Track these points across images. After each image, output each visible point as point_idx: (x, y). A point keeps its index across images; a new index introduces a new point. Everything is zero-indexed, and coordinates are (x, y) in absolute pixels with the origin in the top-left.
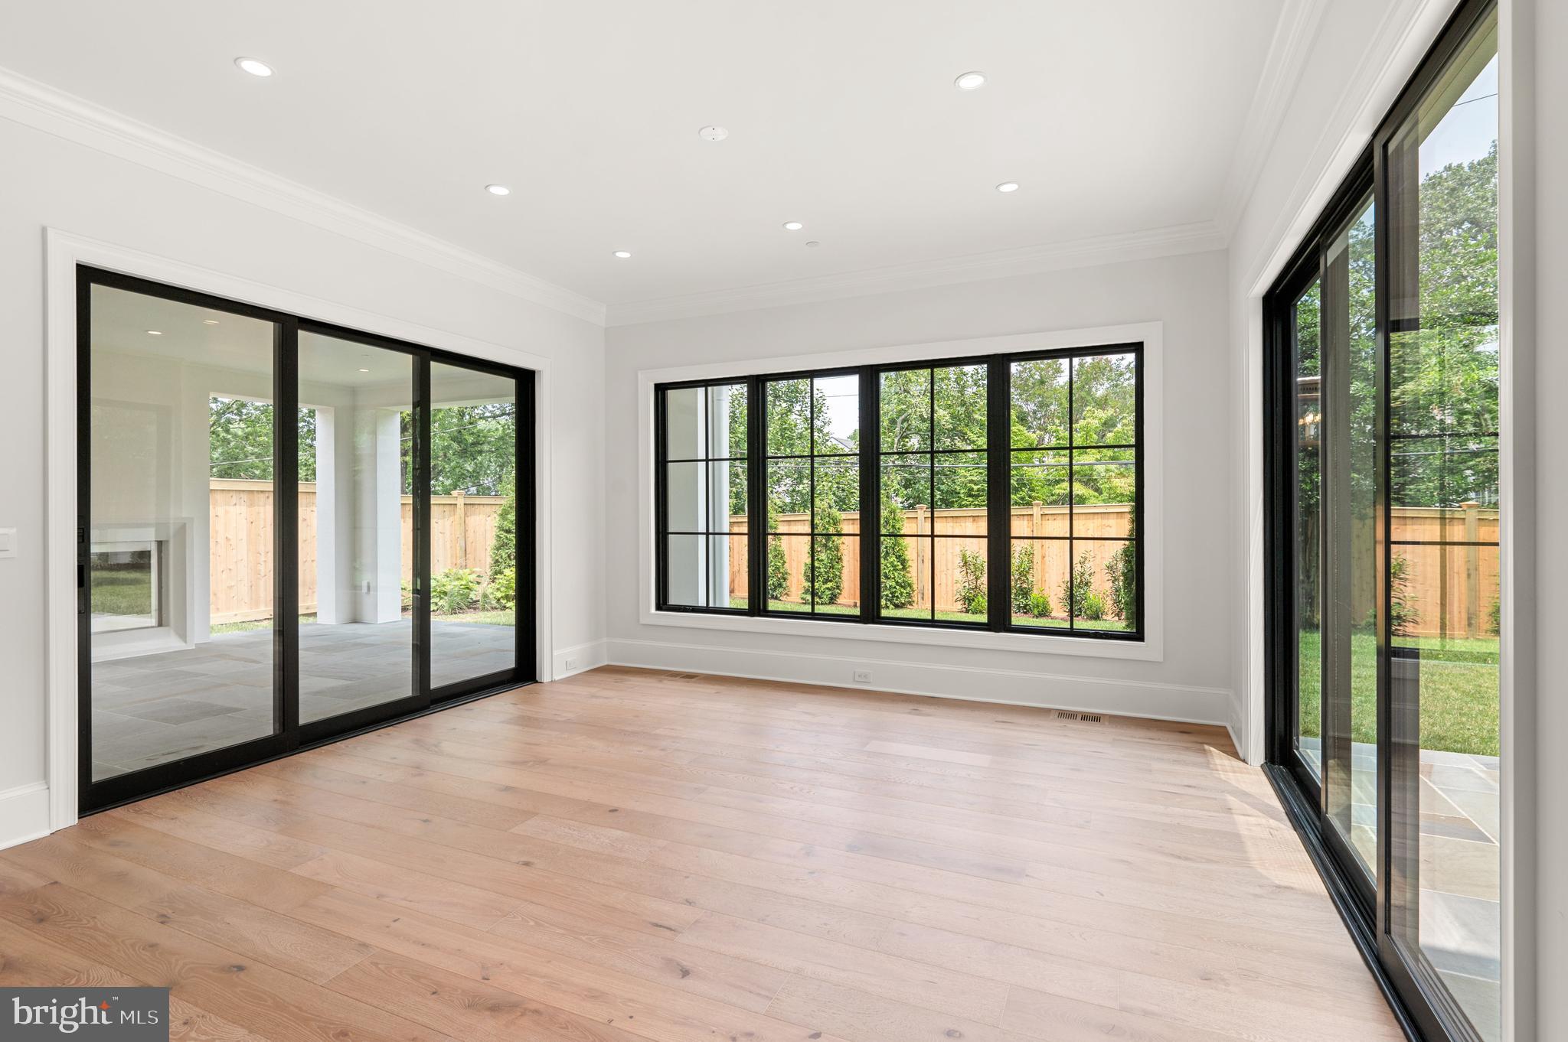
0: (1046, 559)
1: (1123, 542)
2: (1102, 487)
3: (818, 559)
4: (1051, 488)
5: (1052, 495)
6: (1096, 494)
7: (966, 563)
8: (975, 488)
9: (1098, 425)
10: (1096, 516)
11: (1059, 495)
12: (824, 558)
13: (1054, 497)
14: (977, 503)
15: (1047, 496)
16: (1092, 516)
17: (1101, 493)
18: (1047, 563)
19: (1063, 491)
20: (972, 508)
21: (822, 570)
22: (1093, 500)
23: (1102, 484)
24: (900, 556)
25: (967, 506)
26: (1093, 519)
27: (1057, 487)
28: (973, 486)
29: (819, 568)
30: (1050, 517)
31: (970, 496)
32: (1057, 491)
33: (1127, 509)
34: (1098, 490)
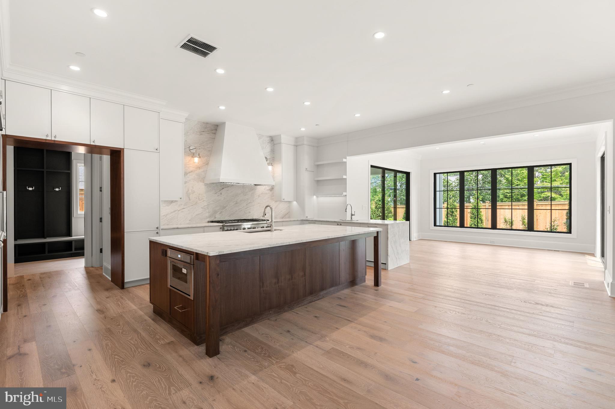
0: (539, 220)
1: (566, 210)
2: (563, 194)
3: (449, 219)
4: (540, 194)
5: (540, 197)
6: (560, 197)
7: (506, 221)
8: (508, 195)
9: (561, 170)
10: (560, 205)
11: (544, 197)
12: (451, 219)
13: (541, 198)
14: (509, 200)
15: (538, 198)
16: (558, 205)
17: (562, 196)
18: (539, 222)
19: (545, 196)
20: (507, 202)
21: (451, 223)
22: (559, 199)
23: (563, 193)
24: (480, 218)
25: (505, 201)
26: (559, 206)
27: (543, 194)
28: (507, 194)
29: (450, 222)
30: (540, 205)
31: (506, 198)
32: (543, 196)
33: (567, 203)
34: (561, 195)
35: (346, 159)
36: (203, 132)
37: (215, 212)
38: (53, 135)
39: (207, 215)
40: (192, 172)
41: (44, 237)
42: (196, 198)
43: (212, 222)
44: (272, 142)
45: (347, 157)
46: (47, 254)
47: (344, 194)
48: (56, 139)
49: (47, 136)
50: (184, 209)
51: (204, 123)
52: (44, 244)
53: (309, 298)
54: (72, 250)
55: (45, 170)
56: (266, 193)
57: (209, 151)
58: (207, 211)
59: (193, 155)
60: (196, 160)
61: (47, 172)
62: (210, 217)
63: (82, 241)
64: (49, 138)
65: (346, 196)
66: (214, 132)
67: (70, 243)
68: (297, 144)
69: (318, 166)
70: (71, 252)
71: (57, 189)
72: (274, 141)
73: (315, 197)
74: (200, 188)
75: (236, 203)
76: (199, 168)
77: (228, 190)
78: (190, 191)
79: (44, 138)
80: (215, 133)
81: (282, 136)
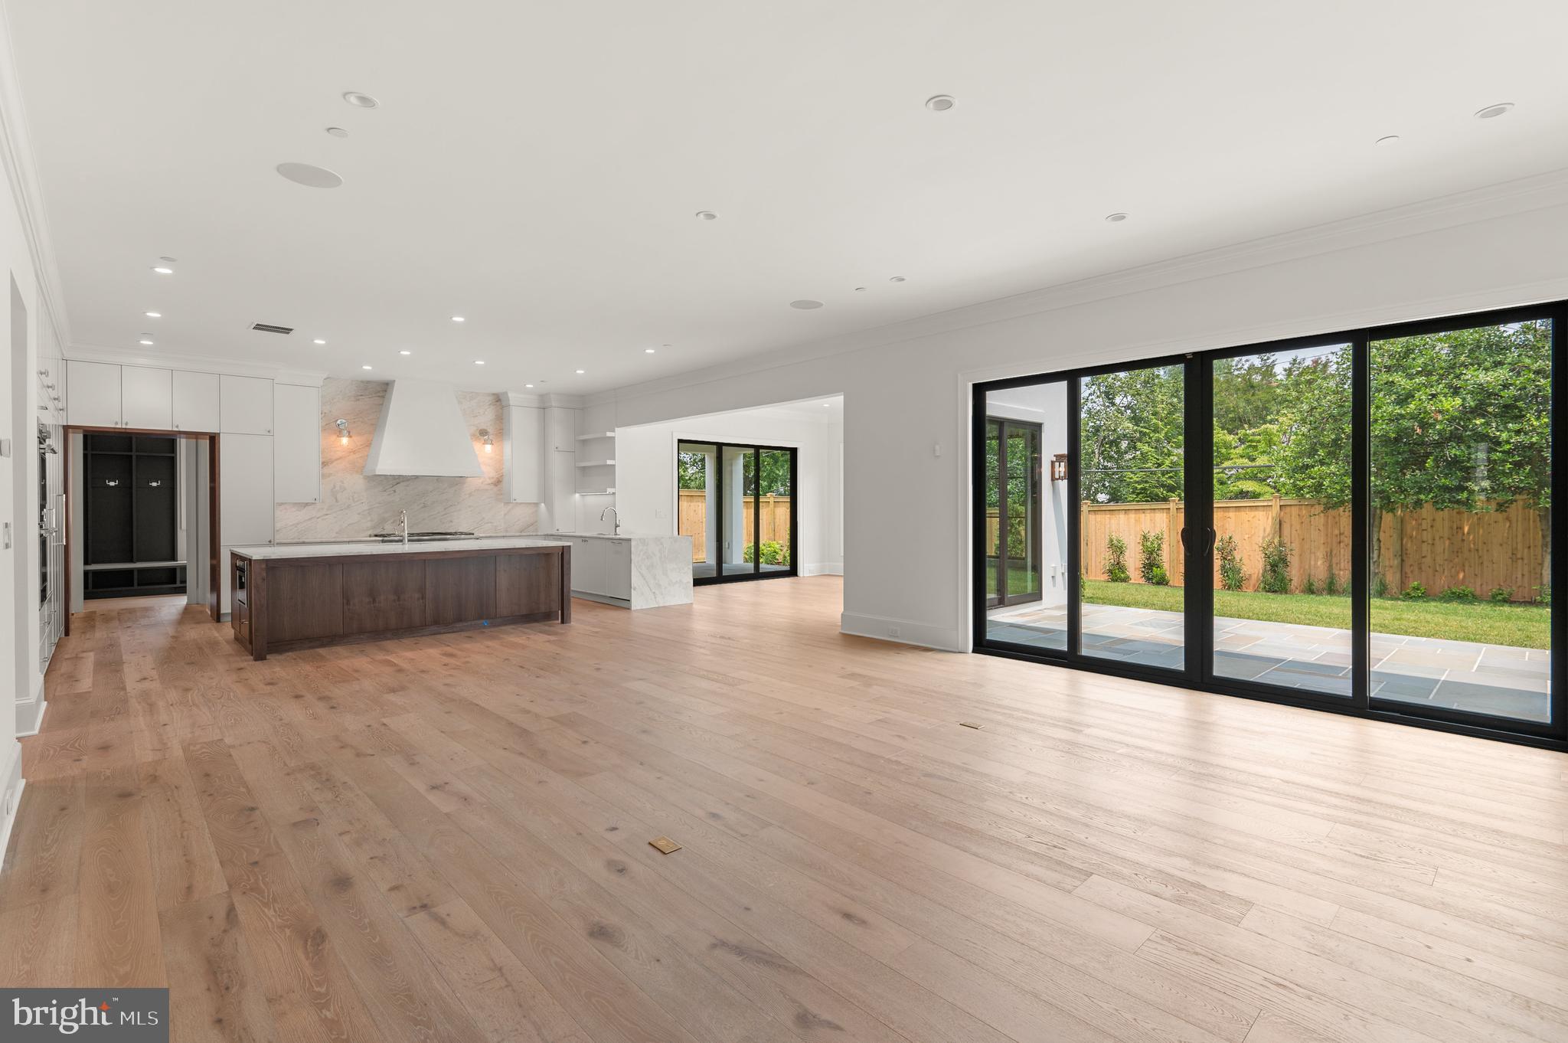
35: (614, 431)
36: (362, 395)
37: (384, 520)
38: (124, 421)
39: (369, 524)
40: (340, 458)
41: (131, 561)
42: (349, 499)
43: (376, 536)
44: (498, 403)
45: (616, 429)
46: (136, 587)
47: (610, 490)
48: (128, 427)
49: (117, 423)
50: (327, 515)
51: (362, 382)
52: (131, 571)
53: (434, 628)
54: (175, 583)
55: (134, 454)
56: (487, 490)
57: (372, 425)
58: (369, 519)
59: (340, 433)
60: (345, 441)
61: (137, 456)
62: (374, 528)
63: (184, 568)
64: (119, 426)
65: (614, 494)
66: (381, 394)
67: (173, 570)
68: (543, 405)
69: (584, 442)
70: (174, 586)
71: (154, 484)
72: (499, 401)
73: (577, 495)
74: (356, 483)
75: (425, 507)
76: (354, 452)
77: (407, 486)
78: (337, 488)
79: (113, 426)
80: (383, 397)
81: (510, 395)
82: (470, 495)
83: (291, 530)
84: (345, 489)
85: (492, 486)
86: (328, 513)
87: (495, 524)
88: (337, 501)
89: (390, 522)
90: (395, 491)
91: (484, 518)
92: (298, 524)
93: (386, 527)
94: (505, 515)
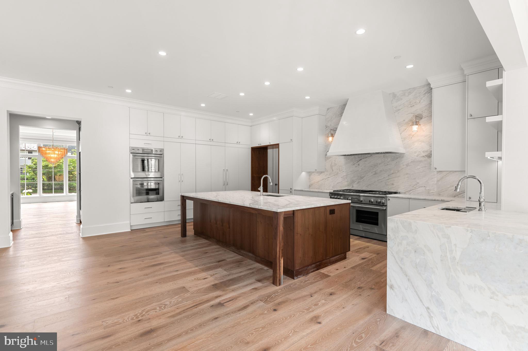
56: (422, 161)
60: (330, 139)
62: (348, 185)
74: (340, 161)
82: (407, 165)
83: (316, 184)
84: (336, 165)
85: (426, 158)
86: (330, 176)
87: (427, 188)
88: (333, 171)
89: (356, 183)
90: (359, 165)
91: (418, 183)
92: (318, 182)
93: (354, 185)
94: (438, 181)
